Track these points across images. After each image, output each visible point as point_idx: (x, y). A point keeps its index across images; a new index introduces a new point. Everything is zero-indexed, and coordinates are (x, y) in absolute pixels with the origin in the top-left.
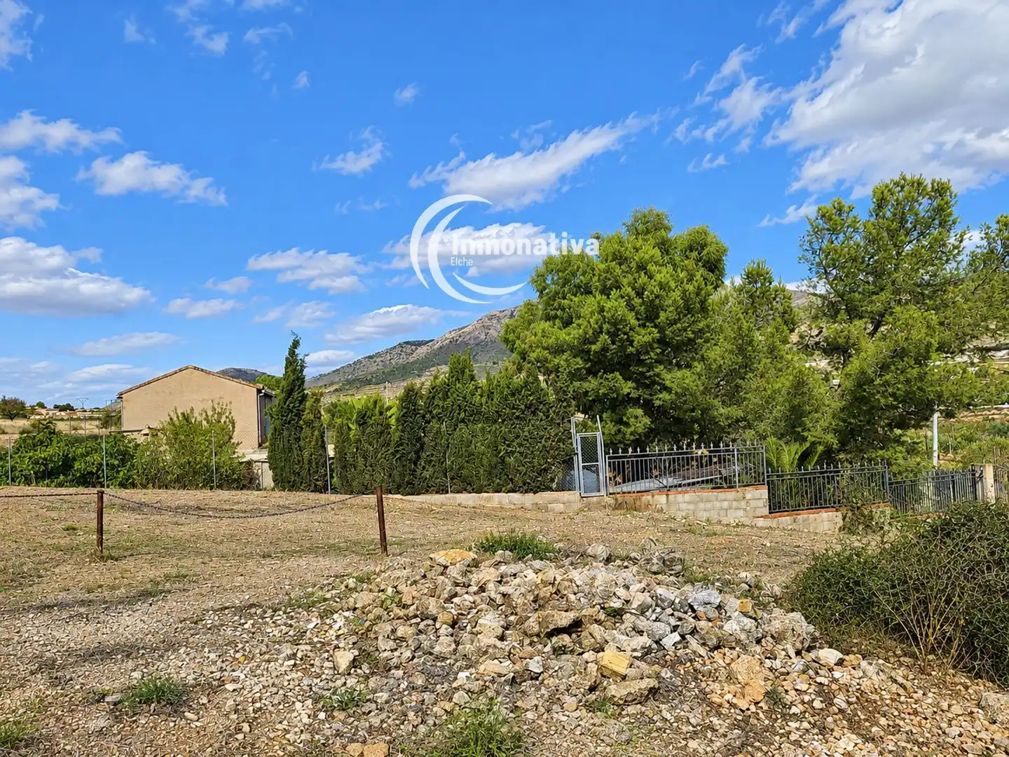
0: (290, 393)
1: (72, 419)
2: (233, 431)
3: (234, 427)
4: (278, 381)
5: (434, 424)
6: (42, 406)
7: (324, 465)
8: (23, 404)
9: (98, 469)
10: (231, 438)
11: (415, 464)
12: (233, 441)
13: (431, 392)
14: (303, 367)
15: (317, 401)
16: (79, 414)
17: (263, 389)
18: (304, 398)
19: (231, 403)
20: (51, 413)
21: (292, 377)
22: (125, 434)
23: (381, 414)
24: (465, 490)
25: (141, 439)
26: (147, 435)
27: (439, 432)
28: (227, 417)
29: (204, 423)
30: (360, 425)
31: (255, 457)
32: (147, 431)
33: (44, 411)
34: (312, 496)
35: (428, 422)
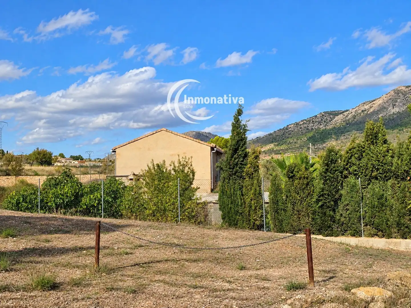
0: (235, 151)
1: (82, 167)
2: (193, 179)
3: (193, 175)
4: (227, 141)
5: (351, 179)
6: (62, 156)
7: (261, 208)
8: (51, 154)
9: (98, 204)
10: (191, 183)
11: (334, 211)
12: (192, 186)
13: (348, 152)
14: (245, 130)
15: (257, 157)
16: (87, 164)
17: (215, 147)
18: (246, 155)
19: (192, 157)
20: (68, 161)
21: (237, 138)
22: (117, 178)
23: (306, 169)
24: (377, 235)
25: (127, 183)
26: (131, 179)
27: (354, 186)
28: (189, 168)
29: (173, 172)
30: (289, 178)
31: (209, 199)
32: (132, 177)
33: (63, 160)
34: (252, 233)
35: (346, 177)
